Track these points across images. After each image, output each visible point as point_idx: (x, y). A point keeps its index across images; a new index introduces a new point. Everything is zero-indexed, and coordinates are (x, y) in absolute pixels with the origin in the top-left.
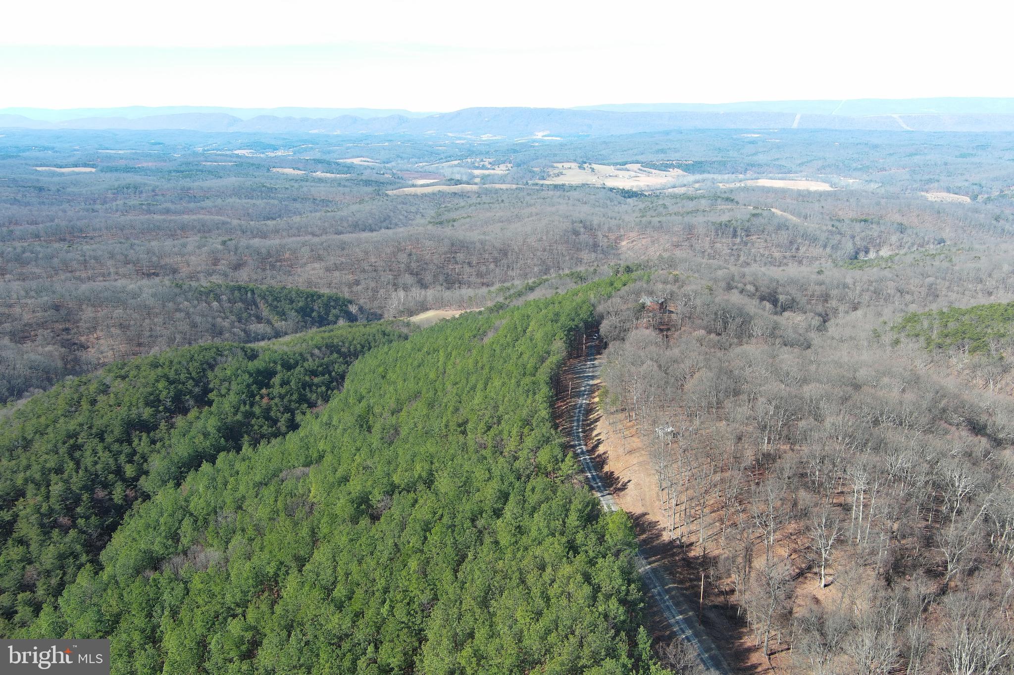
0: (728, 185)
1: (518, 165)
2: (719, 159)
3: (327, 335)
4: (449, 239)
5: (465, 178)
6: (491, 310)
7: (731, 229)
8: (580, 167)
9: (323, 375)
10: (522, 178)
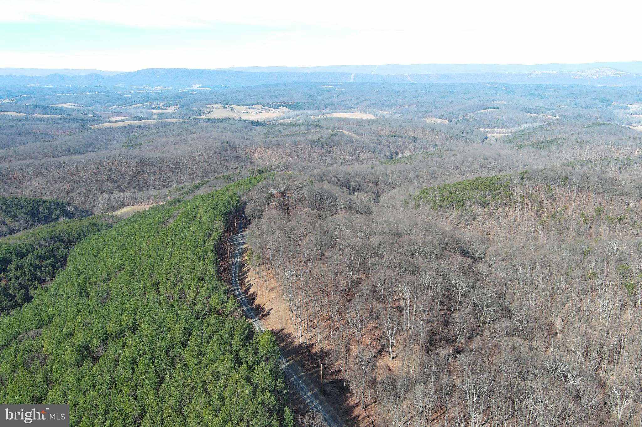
0: (316, 117)
1: (183, 107)
2: (310, 101)
3: (51, 229)
4: (138, 157)
5: (146, 116)
6: (171, 204)
7: (320, 144)
8: (224, 107)
9: (50, 258)
10: (186, 115)
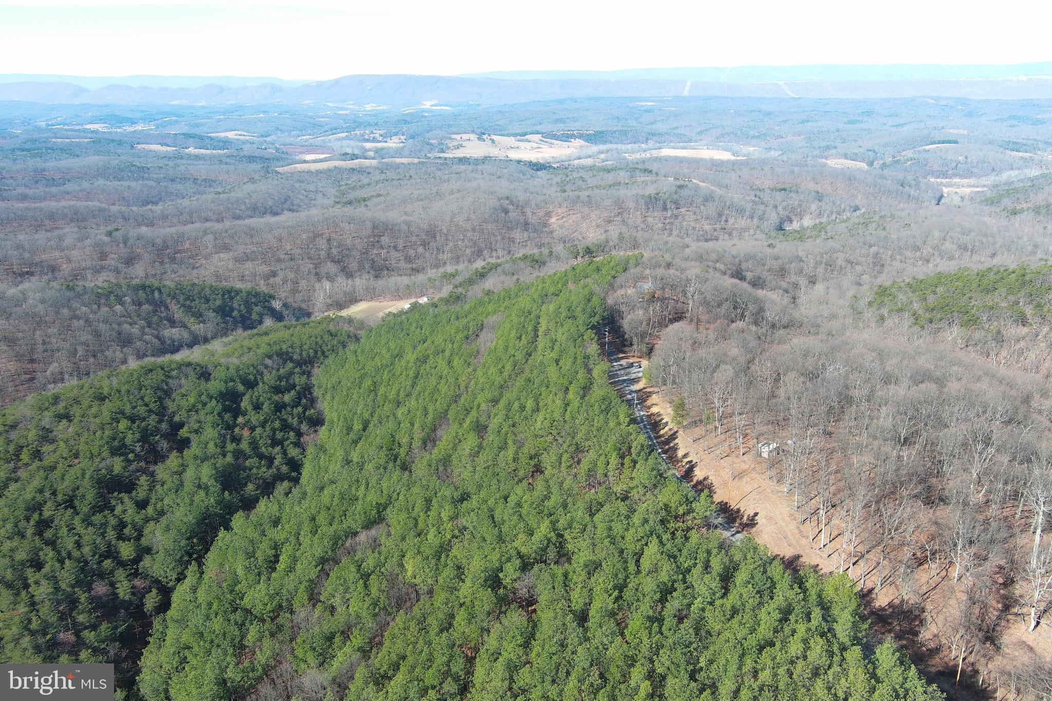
0: (635, 156)
1: (413, 137)
2: (619, 128)
5: (356, 152)
8: (479, 139)
10: (420, 151)
